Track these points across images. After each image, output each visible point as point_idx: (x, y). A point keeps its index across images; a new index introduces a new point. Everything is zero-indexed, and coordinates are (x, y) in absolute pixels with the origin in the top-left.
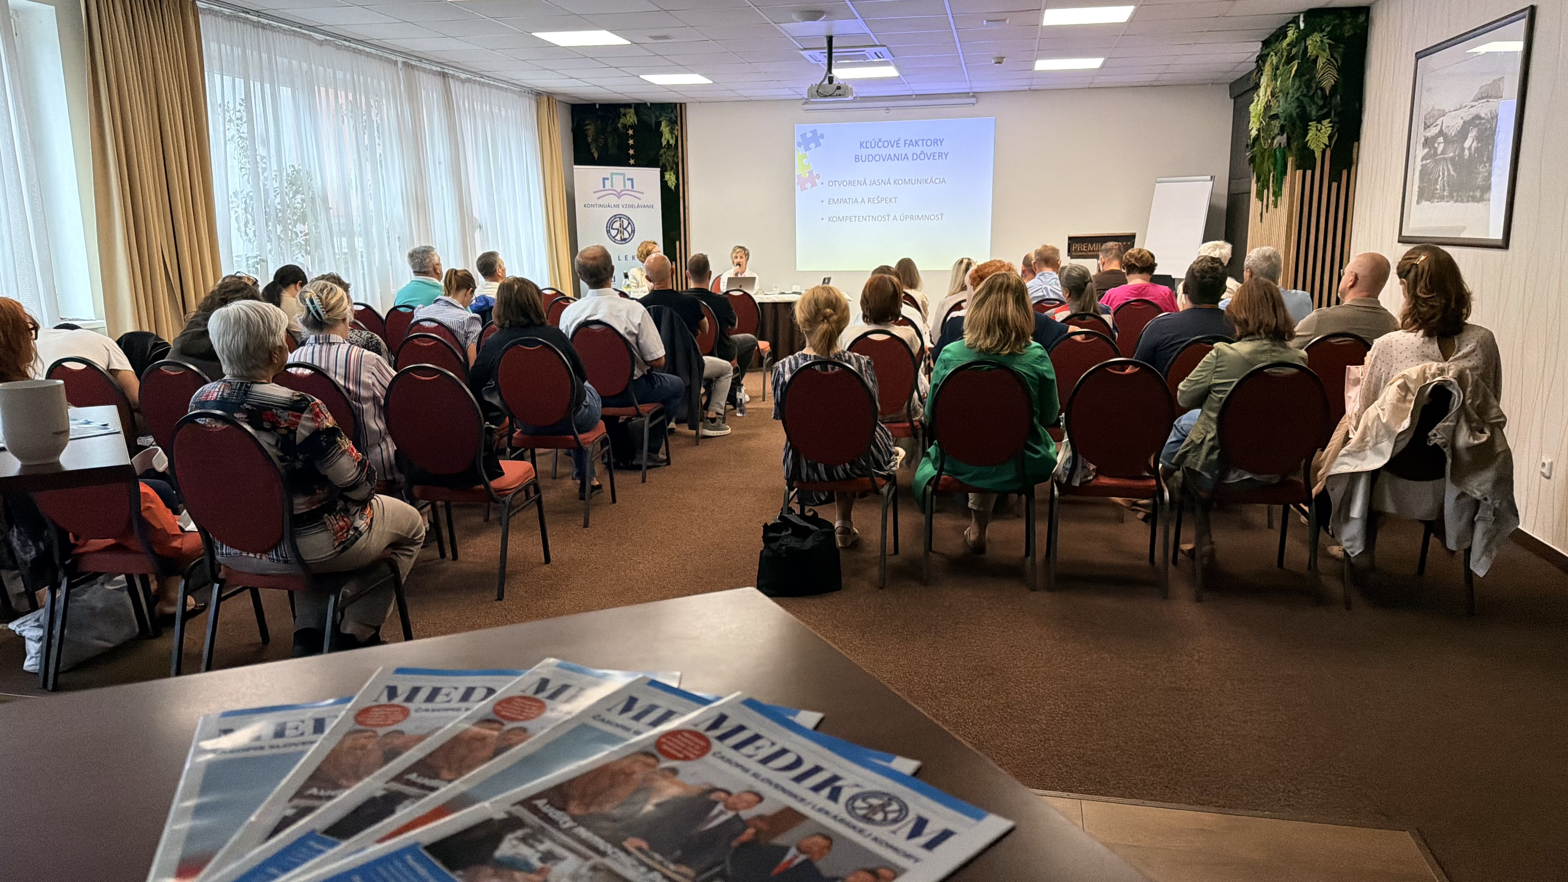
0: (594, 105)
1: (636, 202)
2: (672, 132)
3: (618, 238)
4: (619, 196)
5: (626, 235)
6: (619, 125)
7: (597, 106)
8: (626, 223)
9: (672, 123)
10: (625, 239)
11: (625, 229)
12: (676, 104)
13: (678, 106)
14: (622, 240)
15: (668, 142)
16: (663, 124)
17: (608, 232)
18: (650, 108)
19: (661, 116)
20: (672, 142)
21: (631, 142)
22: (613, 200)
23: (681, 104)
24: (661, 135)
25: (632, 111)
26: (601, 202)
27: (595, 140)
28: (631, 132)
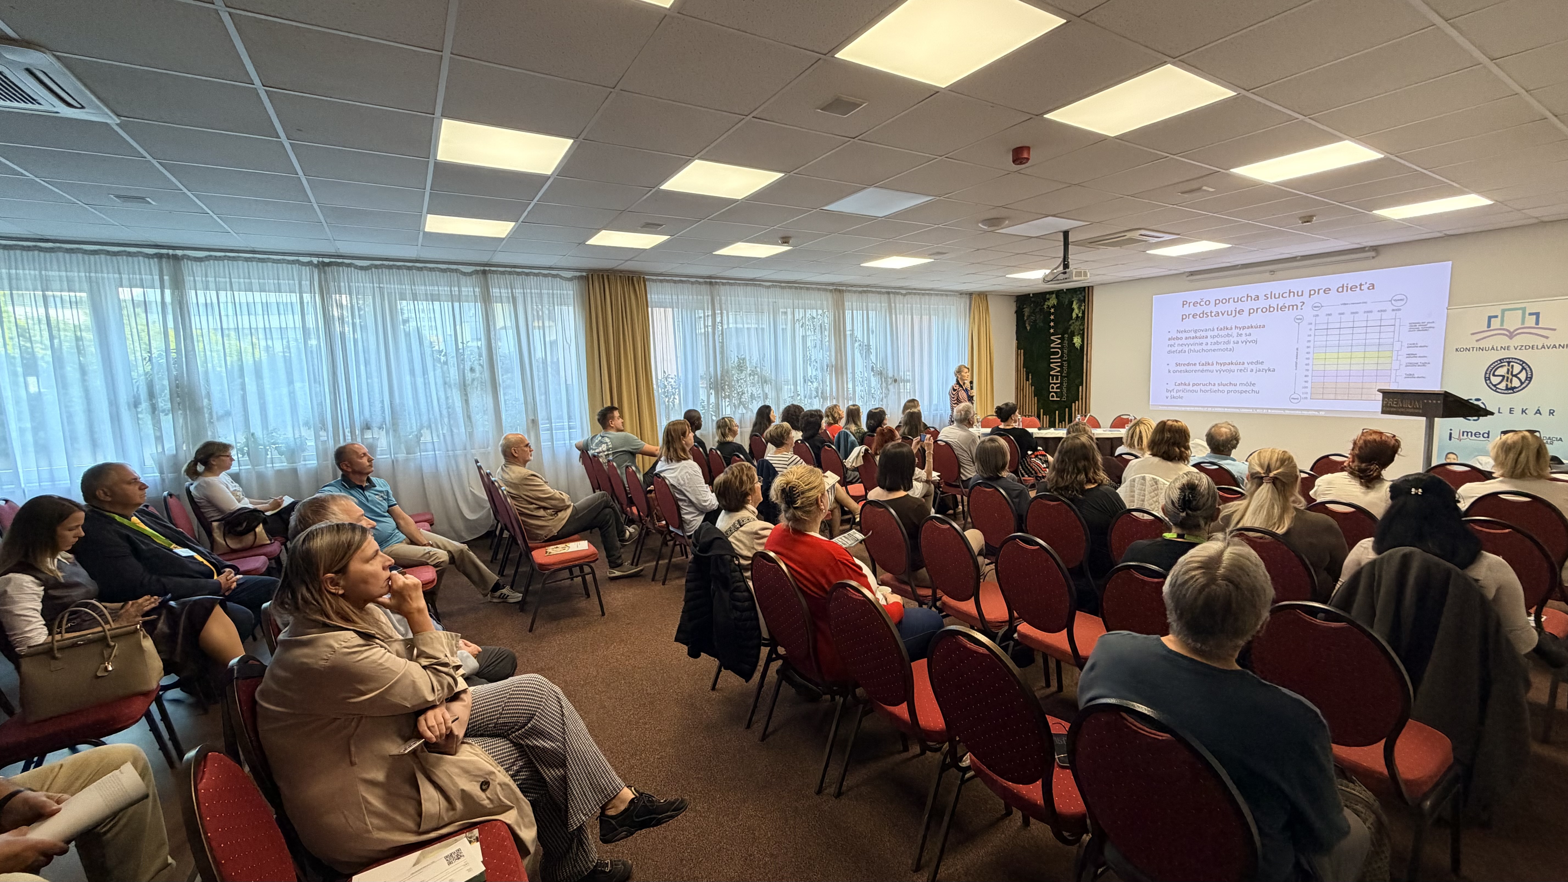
0: (1029, 294)
1: (1540, 342)
2: (1079, 308)
3: (1502, 386)
4: (1511, 335)
5: (1516, 383)
6: (1045, 307)
7: (1031, 295)
8: (1517, 368)
9: (1082, 301)
10: (1513, 388)
11: (1516, 376)
12: (1085, 288)
13: (1087, 289)
14: (1507, 389)
15: (1077, 315)
16: (1075, 303)
17: (1487, 379)
18: (1066, 293)
19: (1073, 297)
20: (1080, 315)
21: (1052, 317)
22: (1505, 341)
23: (1088, 287)
24: (1073, 310)
25: (1054, 296)
26: (1482, 344)
27: (1029, 316)
28: (1052, 310)
